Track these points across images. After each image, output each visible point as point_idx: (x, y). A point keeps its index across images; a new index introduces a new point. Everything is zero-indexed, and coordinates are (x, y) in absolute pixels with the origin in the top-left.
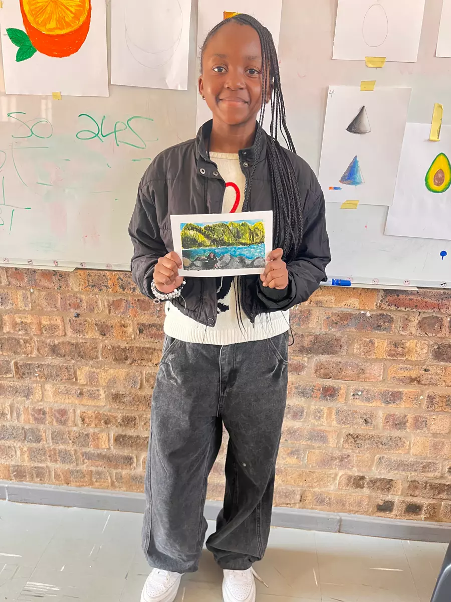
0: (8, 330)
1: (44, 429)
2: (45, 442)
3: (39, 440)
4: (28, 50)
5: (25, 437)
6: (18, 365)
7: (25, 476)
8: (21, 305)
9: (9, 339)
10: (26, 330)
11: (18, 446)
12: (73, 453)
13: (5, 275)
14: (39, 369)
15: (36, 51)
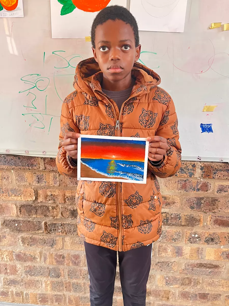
0: (41, 200)
1: (63, 268)
2: (63, 278)
3: (58, 276)
4: (70, 7)
5: (49, 274)
6: (47, 224)
7: (47, 301)
8: (51, 182)
9: (41, 207)
10: (54, 200)
11: (44, 281)
12: (83, 285)
13: (43, 163)
14: (62, 227)
15: (75, 8)
